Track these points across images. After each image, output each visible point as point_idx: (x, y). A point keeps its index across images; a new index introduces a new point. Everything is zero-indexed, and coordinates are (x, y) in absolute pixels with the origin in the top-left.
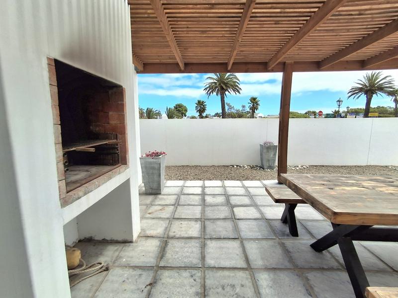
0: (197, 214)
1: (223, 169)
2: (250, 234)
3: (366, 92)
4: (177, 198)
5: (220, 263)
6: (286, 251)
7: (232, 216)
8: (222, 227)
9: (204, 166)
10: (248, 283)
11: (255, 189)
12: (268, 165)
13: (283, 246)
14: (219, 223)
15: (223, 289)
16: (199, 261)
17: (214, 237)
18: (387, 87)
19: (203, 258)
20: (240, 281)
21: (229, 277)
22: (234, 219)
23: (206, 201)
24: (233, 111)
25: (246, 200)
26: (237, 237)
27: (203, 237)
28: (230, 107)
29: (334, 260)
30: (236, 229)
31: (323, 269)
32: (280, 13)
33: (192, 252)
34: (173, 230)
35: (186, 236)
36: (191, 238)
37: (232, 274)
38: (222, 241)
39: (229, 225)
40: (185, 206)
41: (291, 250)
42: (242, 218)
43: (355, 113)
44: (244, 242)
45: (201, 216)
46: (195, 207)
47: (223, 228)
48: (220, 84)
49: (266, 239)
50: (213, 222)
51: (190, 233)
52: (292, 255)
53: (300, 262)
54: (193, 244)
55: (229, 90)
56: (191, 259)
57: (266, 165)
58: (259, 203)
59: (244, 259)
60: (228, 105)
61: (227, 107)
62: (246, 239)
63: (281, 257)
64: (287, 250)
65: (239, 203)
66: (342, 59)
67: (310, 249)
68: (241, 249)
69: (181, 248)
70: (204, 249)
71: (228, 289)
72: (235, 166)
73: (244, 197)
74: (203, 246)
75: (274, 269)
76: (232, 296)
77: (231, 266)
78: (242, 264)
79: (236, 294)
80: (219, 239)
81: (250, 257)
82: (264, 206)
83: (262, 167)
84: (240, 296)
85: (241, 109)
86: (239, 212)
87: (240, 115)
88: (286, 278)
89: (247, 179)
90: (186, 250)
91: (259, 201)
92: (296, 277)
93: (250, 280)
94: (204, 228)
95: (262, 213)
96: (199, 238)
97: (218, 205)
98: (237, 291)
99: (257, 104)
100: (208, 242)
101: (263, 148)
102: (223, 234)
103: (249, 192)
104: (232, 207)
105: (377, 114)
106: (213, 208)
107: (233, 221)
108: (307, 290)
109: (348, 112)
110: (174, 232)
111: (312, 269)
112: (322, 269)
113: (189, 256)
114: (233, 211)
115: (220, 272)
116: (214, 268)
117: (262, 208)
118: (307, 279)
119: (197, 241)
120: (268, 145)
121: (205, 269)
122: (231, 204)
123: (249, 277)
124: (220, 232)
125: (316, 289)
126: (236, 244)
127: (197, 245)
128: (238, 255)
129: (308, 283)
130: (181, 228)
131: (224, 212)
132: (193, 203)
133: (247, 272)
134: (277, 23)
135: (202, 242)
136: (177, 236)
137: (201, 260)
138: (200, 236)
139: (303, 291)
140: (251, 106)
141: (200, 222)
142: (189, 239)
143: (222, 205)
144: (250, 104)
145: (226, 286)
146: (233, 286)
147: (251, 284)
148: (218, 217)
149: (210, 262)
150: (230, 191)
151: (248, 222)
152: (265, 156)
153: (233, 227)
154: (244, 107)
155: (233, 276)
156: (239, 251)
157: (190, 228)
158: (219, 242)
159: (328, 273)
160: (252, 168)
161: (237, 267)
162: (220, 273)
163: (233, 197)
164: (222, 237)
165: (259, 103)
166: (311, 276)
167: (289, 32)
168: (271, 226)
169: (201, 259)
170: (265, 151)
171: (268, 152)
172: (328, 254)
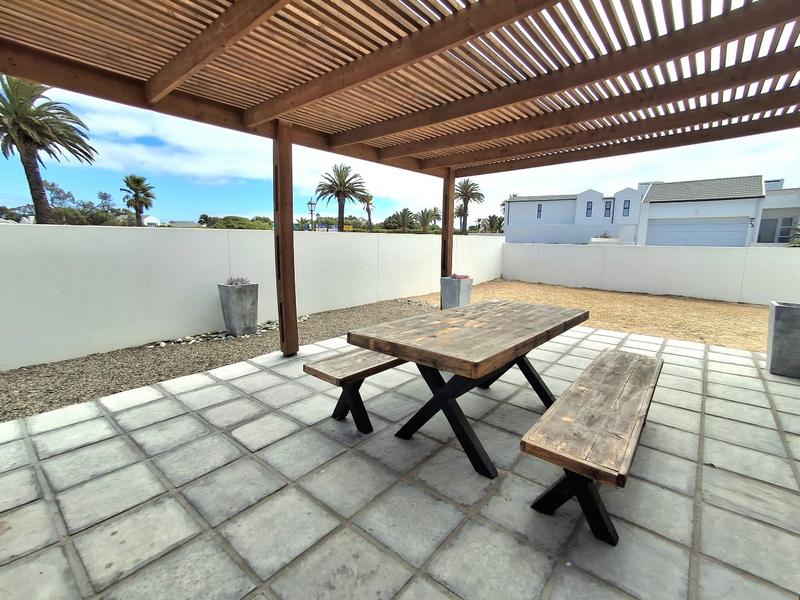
0: (147, 487)
1: (130, 358)
2: (303, 464)
3: (338, 195)
4: (35, 477)
5: (288, 550)
6: (375, 461)
7: (240, 450)
8: (238, 483)
9: (62, 363)
10: (361, 545)
11: (246, 380)
12: (243, 326)
13: (364, 455)
14: (224, 477)
15: (332, 588)
16: (241, 579)
17: (235, 510)
18: (358, 190)
19: (245, 567)
20: (348, 553)
21: (324, 560)
22: (247, 453)
23: (146, 447)
24: (68, 204)
25: (247, 408)
26: (283, 484)
27: (206, 526)
28: (60, 195)
29: (429, 440)
30: (268, 468)
31: (428, 457)
32: (318, 28)
33: (208, 575)
34: (103, 563)
35: (156, 551)
36: (176, 548)
37: (326, 553)
38: (259, 509)
39: (248, 469)
40: (87, 485)
41: (378, 455)
42: (264, 443)
43: (326, 224)
44: (302, 484)
45: (163, 484)
46: (123, 473)
47: (242, 482)
48: (14, 124)
49: (335, 458)
50: (208, 484)
51: (165, 538)
52: (384, 461)
53: (401, 466)
54: (194, 556)
55: (51, 147)
56: (217, 592)
57: (238, 326)
58: (276, 404)
59: (325, 513)
60: (52, 188)
61: (48, 195)
62: (302, 477)
63: (373, 474)
64: (373, 458)
65: (235, 419)
66: (362, 142)
67: (397, 441)
68: (307, 499)
69: (169, 586)
70: (233, 549)
71: (339, 581)
72: (163, 344)
73: (236, 403)
74: (226, 544)
75: (378, 498)
76: (356, 586)
77: (313, 540)
78: (329, 523)
79: (358, 578)
80: (249, 508)
81: (334, 503)
82: (289, 404)
83: (230, 333)
84: (365, 575)
85: (97, 202)
86: (251, 435)
87: (96, 217)
88: (401, 497)
89: (212, 365)
90: (186, 581)
91: (273, 398)
92: (410, 488)
93: (360, 539)
94: (193, 508)
95: (295, 420)
96: (200, 534)
97: (188, 443)
98: (356, 572)
99: (148, 195)
100: (231, 530)
101: (228, 292)
102: (252, 493)
103: (241, 390)
104: (227, 431)
105: (351, 228)
106: (180, 453)
107: (251, 458)
108: (432, 496)
109: (317, 222)
110: (110, 565)
111: (418, 466)
112: (427, 459)
113: (209, 588)
114: (235, 440)
115: (302, 565)
116: (284, 568)
117: (287, 411)
118: (423, 482)
119: (199, 544)
120: (240, 284)
121: (267, 584)
122: (220, 429)
123: (355, 535)
124: (238, 494)
125: (439, 488)
126: (291, 497)
127: (207, 551)
128: (309, 514)
129: (427, 486)
130: (123, 542)
131: (216, 451)
132: (108, 467)
133: (345, 530)
134: (302, 43)
135: (213, 538)
136: (129, 567)
137: (244, 576)
138: (197, 530)
139: (430, 500)
140: (131, 196)
141: (171, 501)
142: (174, 553)
143: (198, 438)
144: (126, 193)
145: (332, 579)
146: (344, 570)
147: (365, 543)
148: (208, 467)
149: (265, 563)
150: (195, 401)
151: (282, 447)
152: (236, 309)
153: (260, 470)
154: (104, 197)
155: (331, 554)
156: (306, 506)
157: (155, 529)
158: (254, 514)
159: (435, 458)
160: (207, 338)
161: (324, 533)
162: (305, 567)
163: (211, 411)
164: (253, 501)
165: (151, 191)
166: (423, 475)
167: (311, 68)
168: (325, 435)
169: (241, 573)
170: (234, 297)
171: (241, 299)
172: (419, 436)
